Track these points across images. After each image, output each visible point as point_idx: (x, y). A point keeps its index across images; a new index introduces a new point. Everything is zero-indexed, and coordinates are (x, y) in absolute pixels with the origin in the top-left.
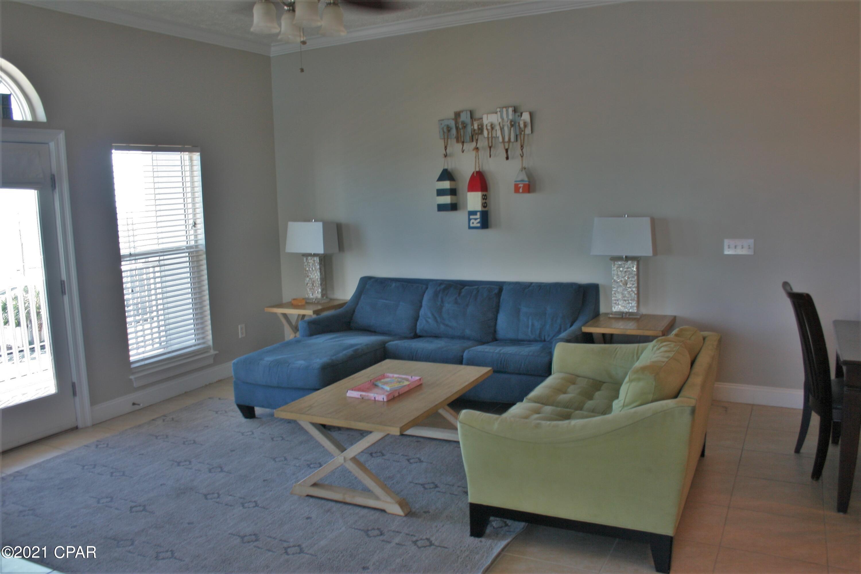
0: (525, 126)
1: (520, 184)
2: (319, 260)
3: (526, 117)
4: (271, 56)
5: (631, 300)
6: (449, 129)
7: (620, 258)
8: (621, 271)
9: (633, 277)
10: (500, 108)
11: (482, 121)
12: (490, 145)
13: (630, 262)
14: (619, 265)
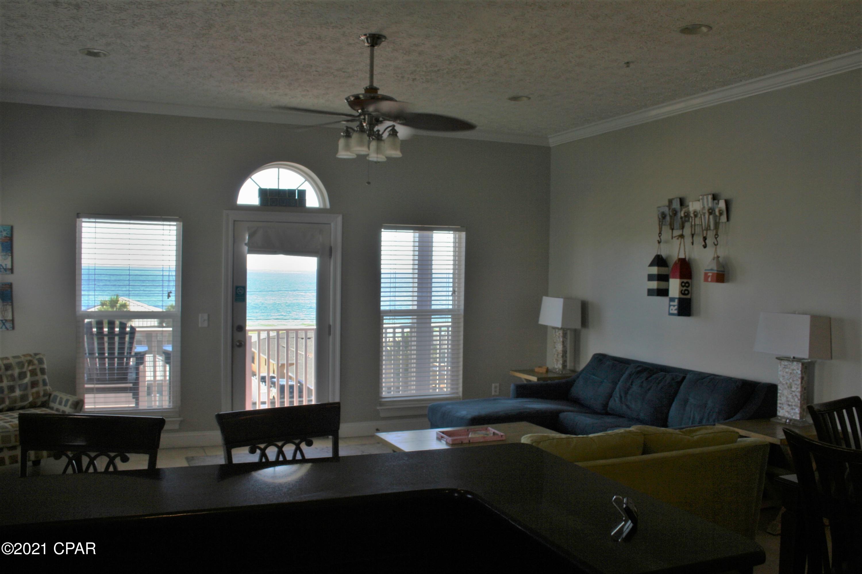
0: (721, 214)
1: (708, 273)
2: (563, 334)
3: (722, 204)
4: (551, 146)
5: (795, 406)
6: (663, 216)
7: (787, 359)
8: (787, 372)
9: (797, 380)
10: (701, 195)
11: (689, 208)
12: (693, 233)
13: (795, 363)
14: (785, 365)
